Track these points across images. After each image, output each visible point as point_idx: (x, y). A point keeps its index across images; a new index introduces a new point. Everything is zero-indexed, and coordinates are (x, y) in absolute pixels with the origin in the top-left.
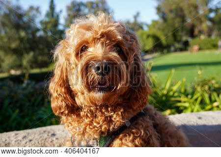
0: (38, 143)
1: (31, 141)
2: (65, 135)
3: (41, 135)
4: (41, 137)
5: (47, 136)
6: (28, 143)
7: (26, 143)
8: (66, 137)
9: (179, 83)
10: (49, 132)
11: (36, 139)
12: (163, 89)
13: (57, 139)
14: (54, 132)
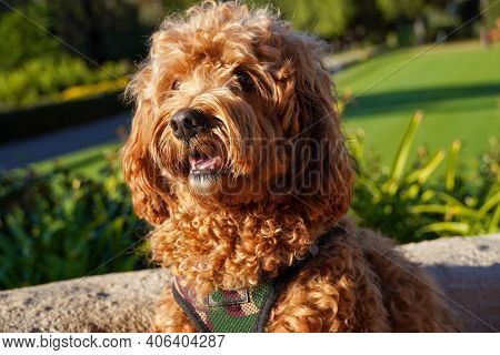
0: (69, 313)
1: (48, 309)
2: (133, 294)
3: (71, 296)
4: (72, 300)
5: (87, 299)
6: (42, 315)
7: (38, 314)
8: (137, 299)
9: (440, 157)
10: (88, 290)
11: (60, 306)
12: (385, 179)
13: (114, 303)
14: (103, 289)
